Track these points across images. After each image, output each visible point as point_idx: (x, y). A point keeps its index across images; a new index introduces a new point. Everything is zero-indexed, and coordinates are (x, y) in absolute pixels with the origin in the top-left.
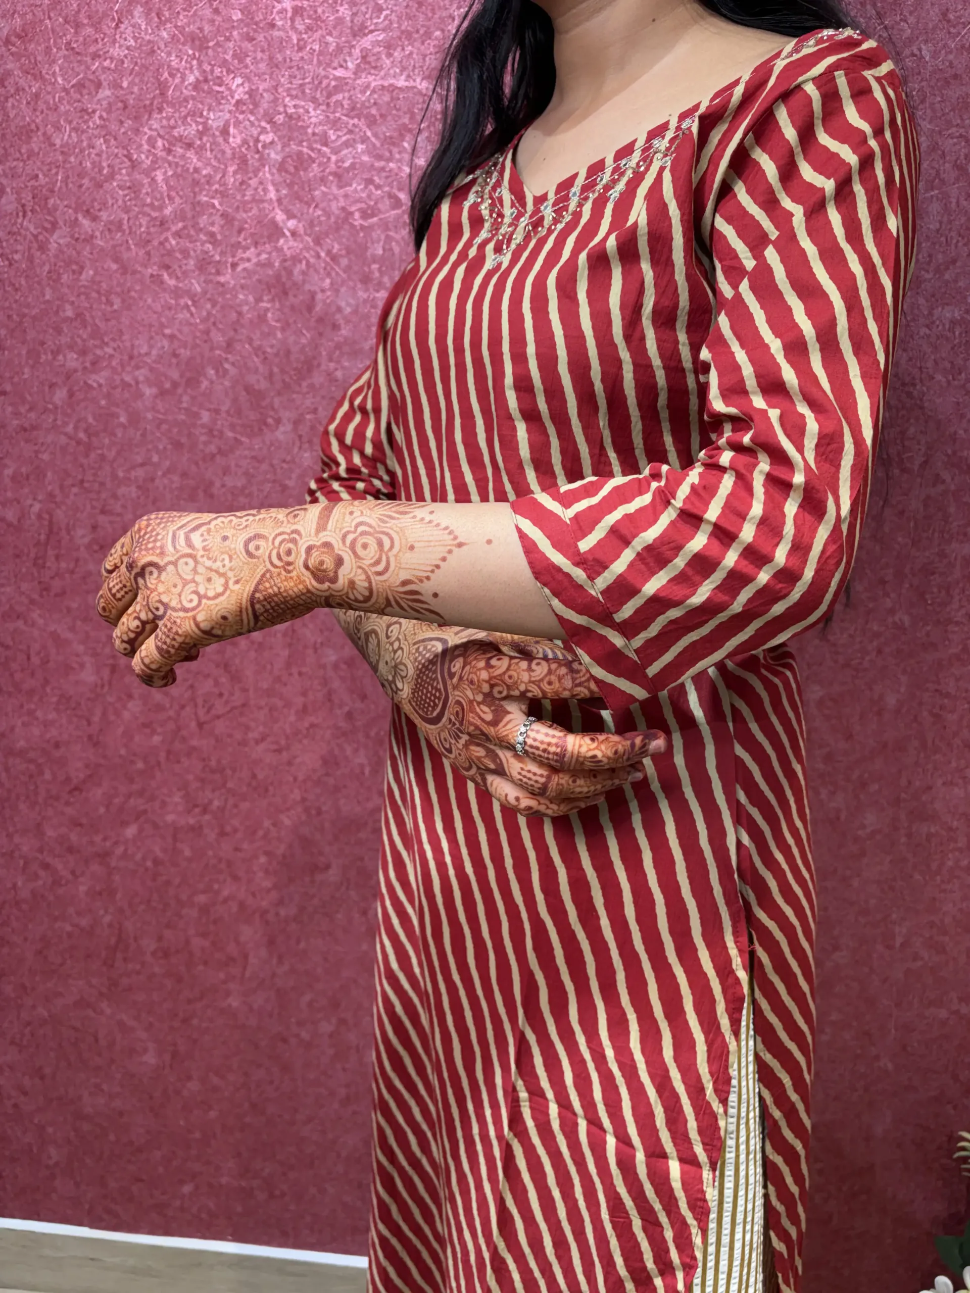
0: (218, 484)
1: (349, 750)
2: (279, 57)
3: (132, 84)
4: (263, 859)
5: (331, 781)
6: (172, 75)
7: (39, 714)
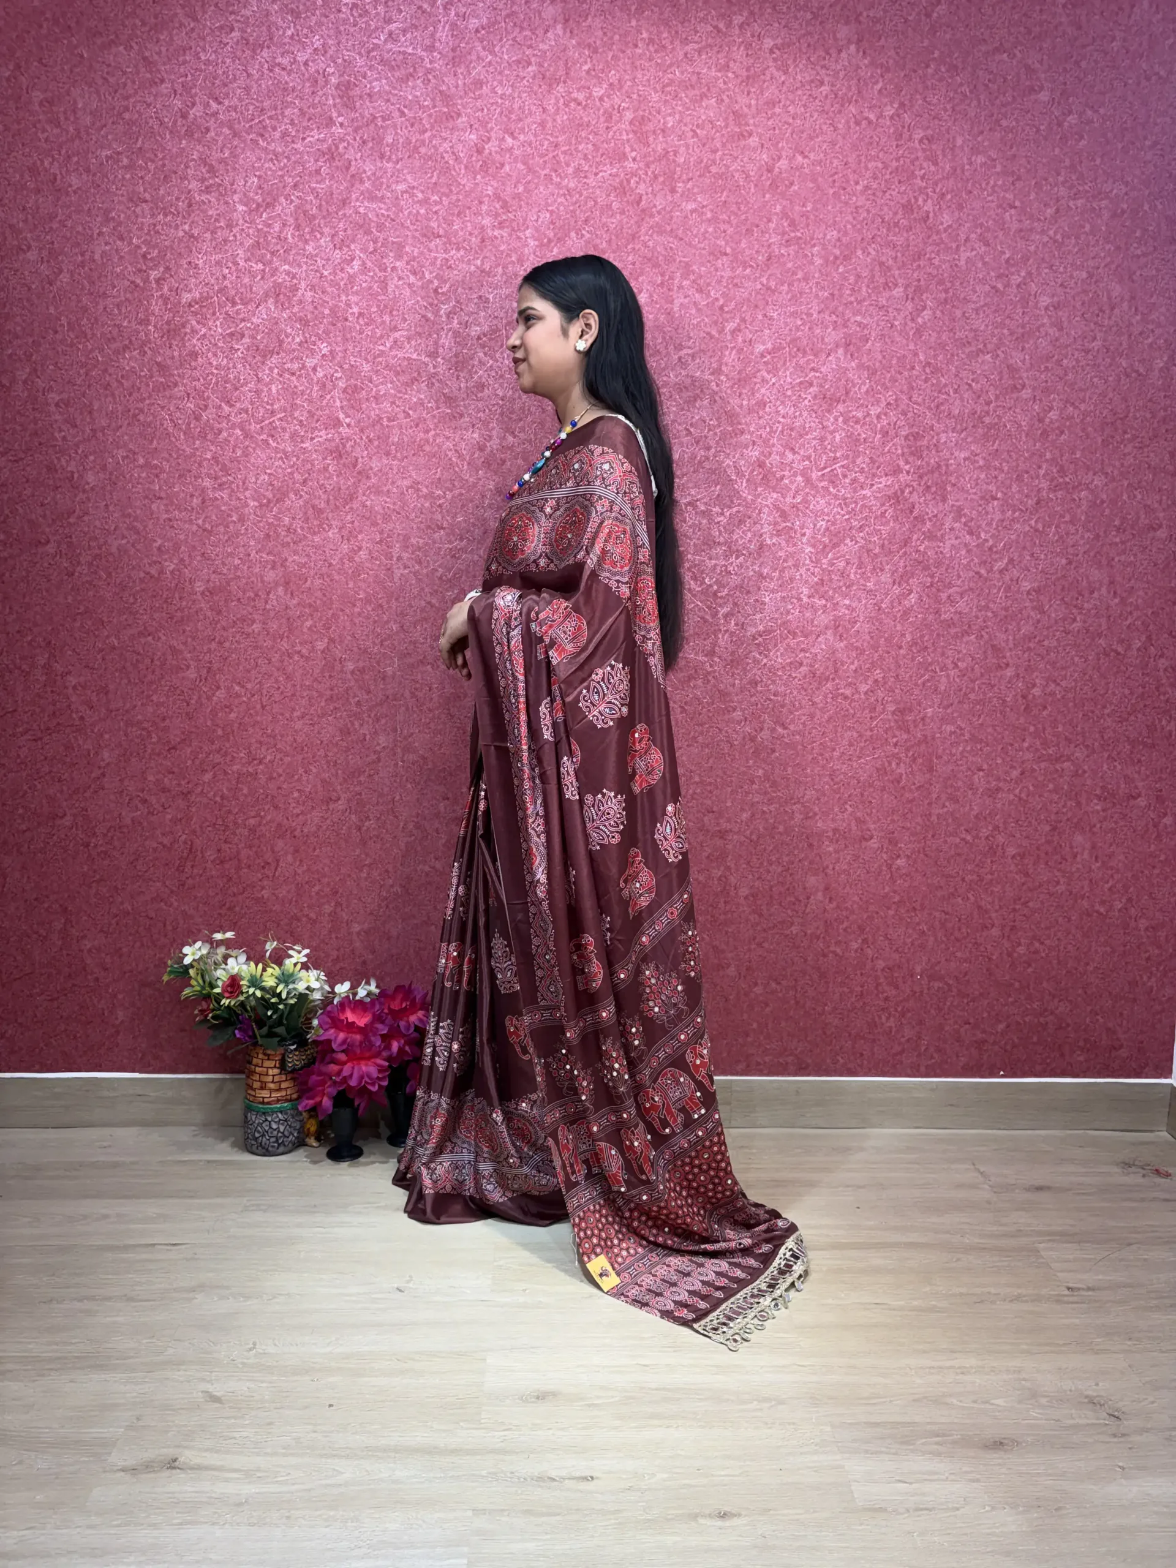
0: (290, 559)
1: (357, 725)
2: (349, 336)
3: (263, 338)
4: (296, 794)
5: (345, 744)
6: (287, 337)
7: (155, 698)
